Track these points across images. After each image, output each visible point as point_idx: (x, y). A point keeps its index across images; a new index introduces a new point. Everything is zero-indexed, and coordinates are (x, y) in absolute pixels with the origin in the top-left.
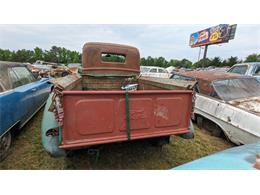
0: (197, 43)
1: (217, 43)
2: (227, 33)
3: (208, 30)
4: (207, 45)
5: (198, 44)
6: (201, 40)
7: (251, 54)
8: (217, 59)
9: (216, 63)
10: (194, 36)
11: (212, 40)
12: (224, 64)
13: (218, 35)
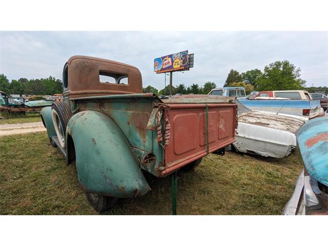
0: (162, 69)
1: (180, 70)
2: (187, 62)
3: (170, 56)
4: (171, 72)
5: (163, 71)
6: (165, 66)
7: (207, 82)
8: (181, 87)
9: (181, 90)
10: (158, 61)
11: (176, 66)
12: (188, 92)
13: (180, 62)
